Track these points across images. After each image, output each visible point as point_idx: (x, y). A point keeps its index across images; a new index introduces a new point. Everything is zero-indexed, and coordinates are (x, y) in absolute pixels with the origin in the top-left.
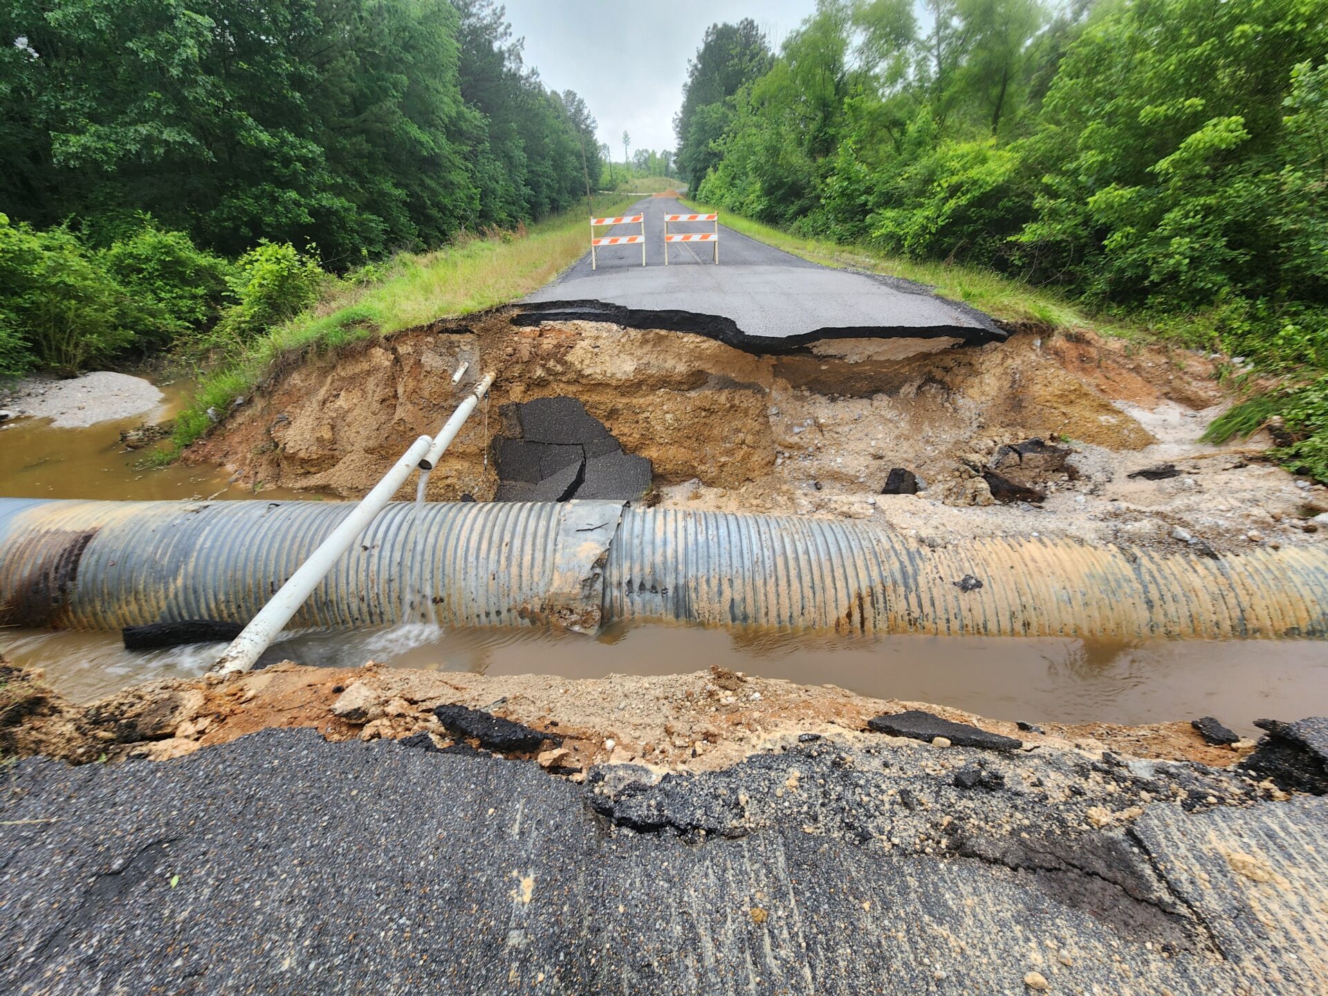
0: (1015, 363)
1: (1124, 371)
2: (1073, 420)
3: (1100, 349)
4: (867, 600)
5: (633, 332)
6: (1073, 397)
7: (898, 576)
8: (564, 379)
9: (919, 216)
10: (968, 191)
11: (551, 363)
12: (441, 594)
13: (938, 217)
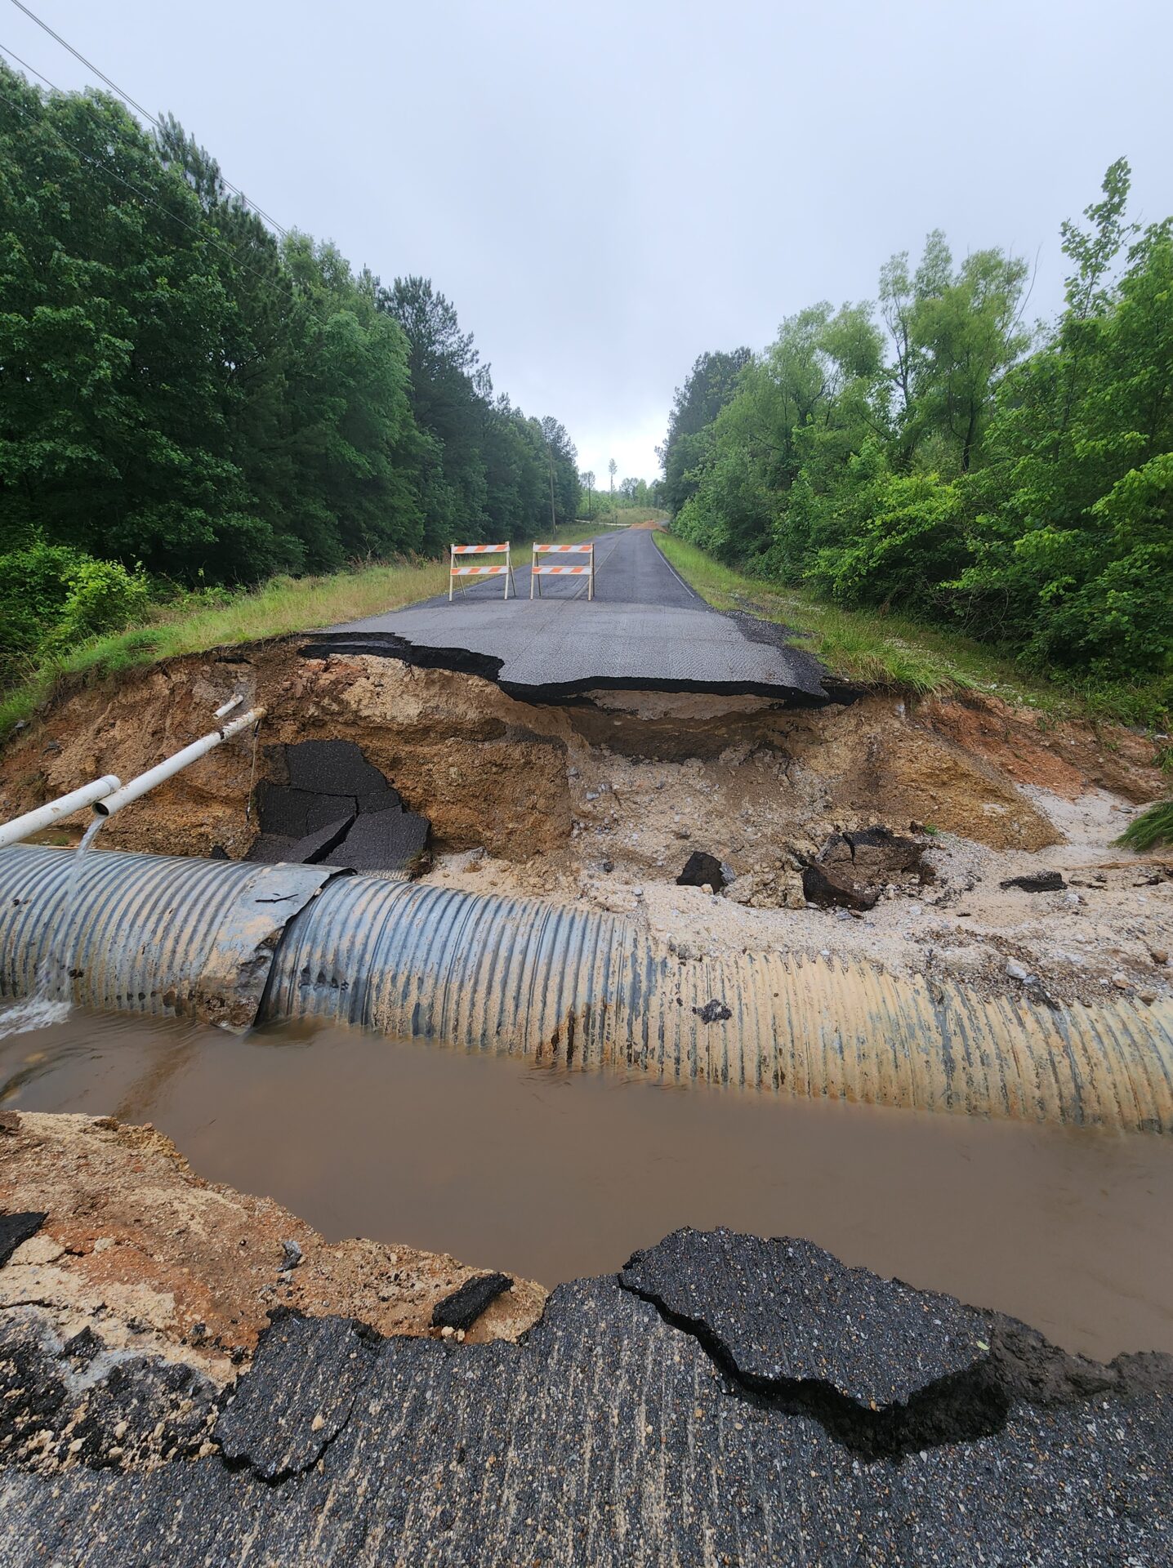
0: (873, 730)
1: (1039, 749)
2: (944, 807)
3: (1006, 720)
4: (581, 1021)
5: (417, 671)
6: (945, 778)
7: (627, 994)
8: (340, 719)
9: (848, 557)
10: (905, 530)
11: (326, 701)
12: (82, 966)
13: (871, 557)
